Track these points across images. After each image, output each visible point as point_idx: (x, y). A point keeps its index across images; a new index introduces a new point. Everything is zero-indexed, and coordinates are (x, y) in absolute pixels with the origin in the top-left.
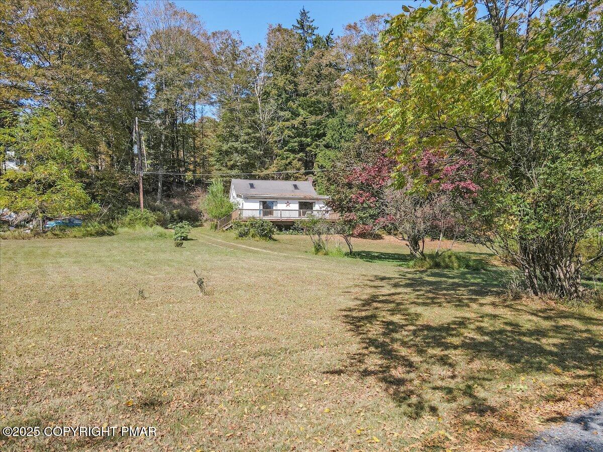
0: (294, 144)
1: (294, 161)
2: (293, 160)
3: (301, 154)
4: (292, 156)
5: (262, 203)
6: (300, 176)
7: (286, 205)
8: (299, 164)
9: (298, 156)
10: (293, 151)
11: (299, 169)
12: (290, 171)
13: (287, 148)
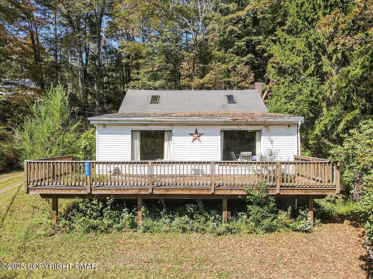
0: (241, 43)
1: (239, 66)
2: (238, 64)
3: (250, 55)
4: (237, 59)
5: (138, 135)
6: (247, 85)
7: (192, 138)
8: (246, 70)
9: (245, 59)
10: (239, 53)
11: (245, 77)
12: (234, 79)
13: (231, 50)
